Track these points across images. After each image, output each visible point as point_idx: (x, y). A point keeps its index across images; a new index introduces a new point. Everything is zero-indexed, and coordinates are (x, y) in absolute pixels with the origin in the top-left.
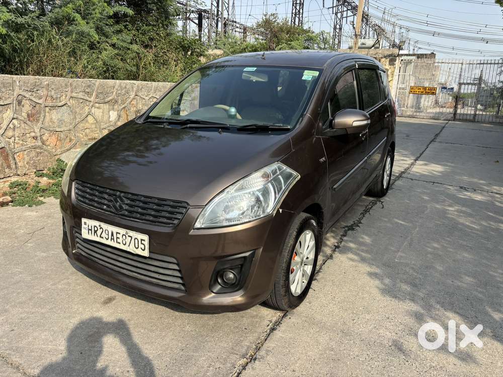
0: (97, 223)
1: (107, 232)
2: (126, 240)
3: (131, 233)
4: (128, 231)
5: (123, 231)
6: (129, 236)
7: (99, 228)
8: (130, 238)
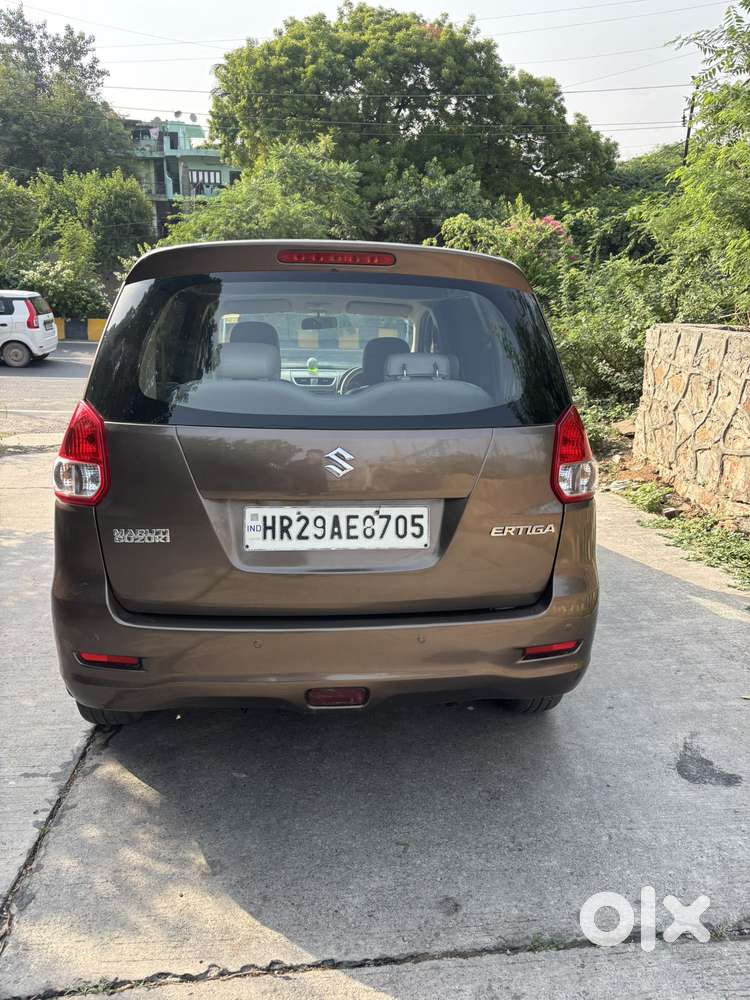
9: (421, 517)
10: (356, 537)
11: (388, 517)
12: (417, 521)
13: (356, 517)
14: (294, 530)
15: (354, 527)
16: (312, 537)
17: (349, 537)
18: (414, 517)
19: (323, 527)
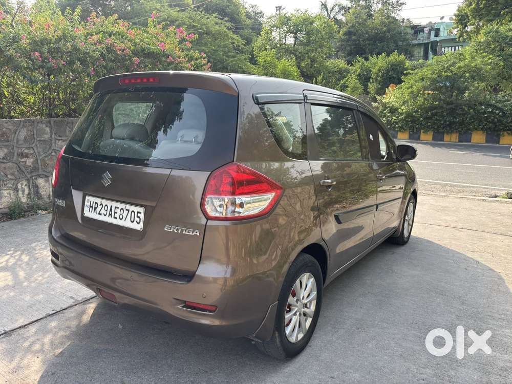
9: (140, 213)
10: (116, 218)
11: (128, 210)
12: (139, 215)
13: (118, 208)
14: (98, 210)
15: (117, 213)
16: (103, 215)
17: (115, 218)
18: (138, 213)
19: (107, 210)
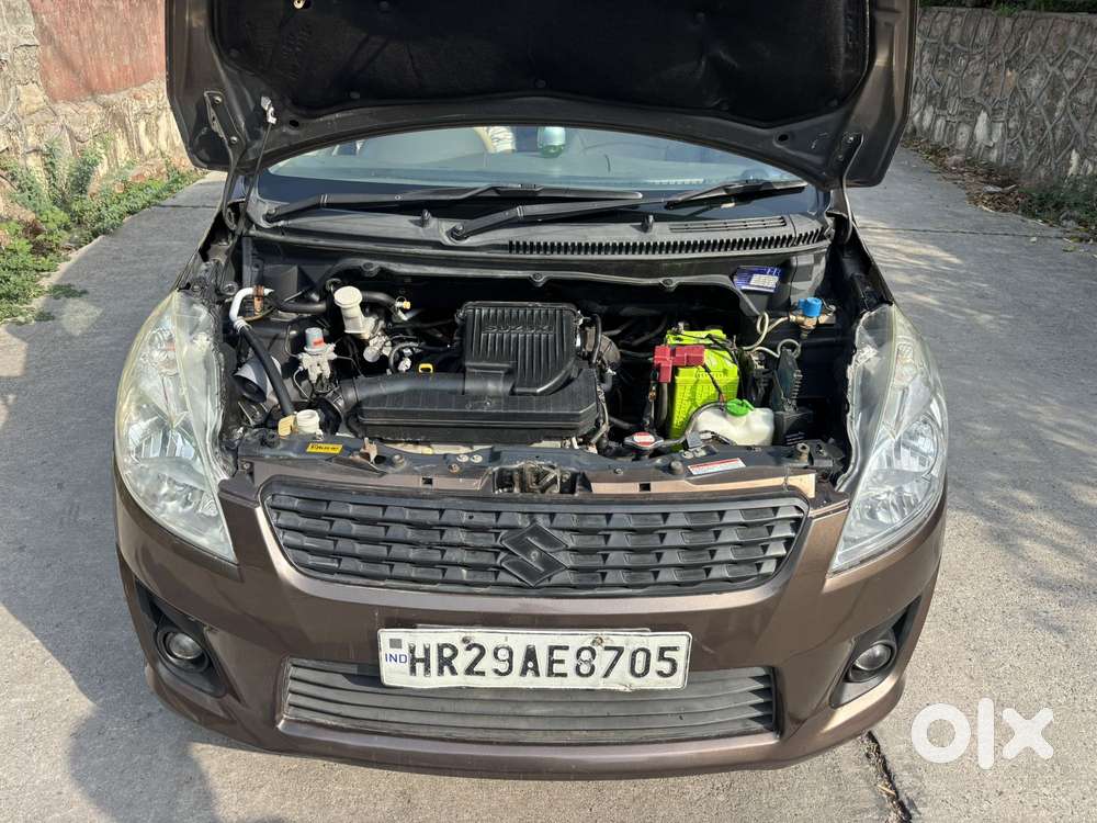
0: (453, 636)
1: (503, 654)
2: (594, 662)
3: (617, 638)
4: (603, 633)
5: (578, 639)
6: (607, 648)
7: (461, 647)
8: (613, 654)
